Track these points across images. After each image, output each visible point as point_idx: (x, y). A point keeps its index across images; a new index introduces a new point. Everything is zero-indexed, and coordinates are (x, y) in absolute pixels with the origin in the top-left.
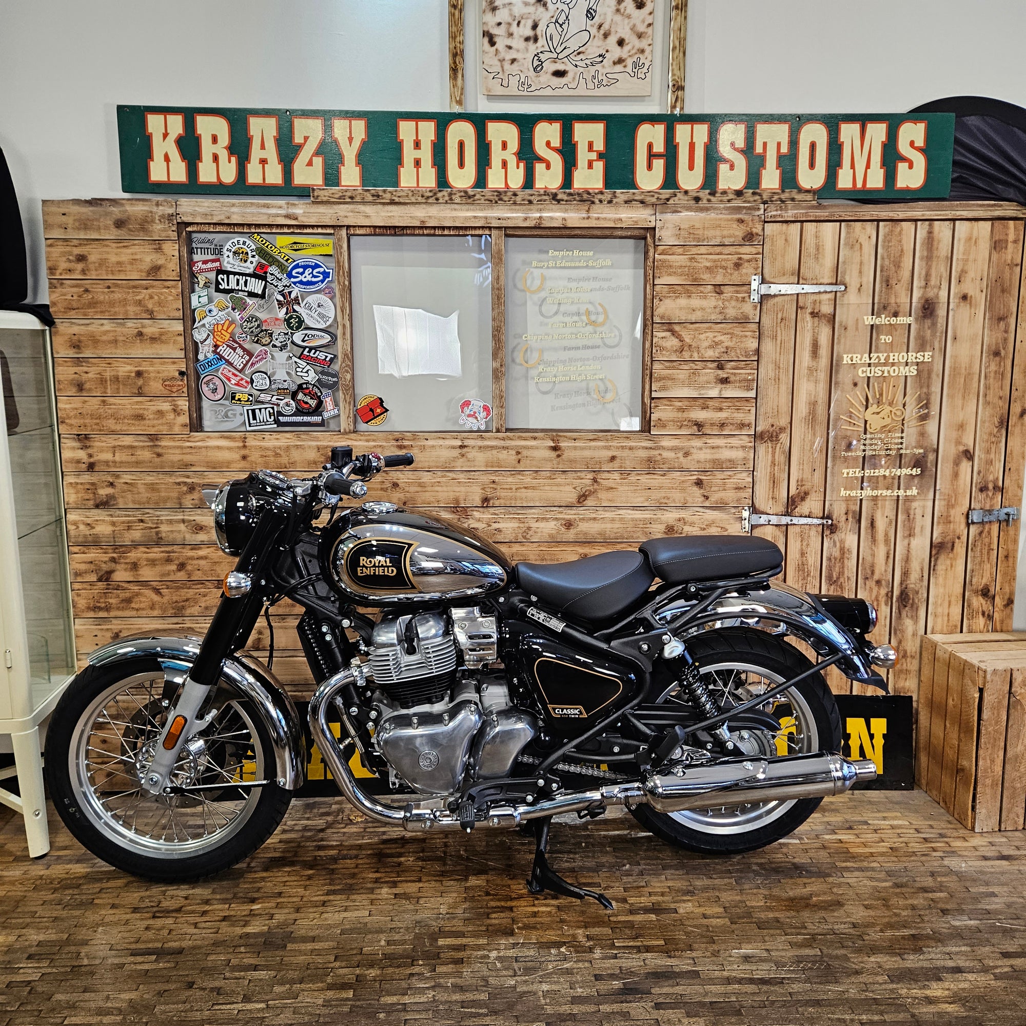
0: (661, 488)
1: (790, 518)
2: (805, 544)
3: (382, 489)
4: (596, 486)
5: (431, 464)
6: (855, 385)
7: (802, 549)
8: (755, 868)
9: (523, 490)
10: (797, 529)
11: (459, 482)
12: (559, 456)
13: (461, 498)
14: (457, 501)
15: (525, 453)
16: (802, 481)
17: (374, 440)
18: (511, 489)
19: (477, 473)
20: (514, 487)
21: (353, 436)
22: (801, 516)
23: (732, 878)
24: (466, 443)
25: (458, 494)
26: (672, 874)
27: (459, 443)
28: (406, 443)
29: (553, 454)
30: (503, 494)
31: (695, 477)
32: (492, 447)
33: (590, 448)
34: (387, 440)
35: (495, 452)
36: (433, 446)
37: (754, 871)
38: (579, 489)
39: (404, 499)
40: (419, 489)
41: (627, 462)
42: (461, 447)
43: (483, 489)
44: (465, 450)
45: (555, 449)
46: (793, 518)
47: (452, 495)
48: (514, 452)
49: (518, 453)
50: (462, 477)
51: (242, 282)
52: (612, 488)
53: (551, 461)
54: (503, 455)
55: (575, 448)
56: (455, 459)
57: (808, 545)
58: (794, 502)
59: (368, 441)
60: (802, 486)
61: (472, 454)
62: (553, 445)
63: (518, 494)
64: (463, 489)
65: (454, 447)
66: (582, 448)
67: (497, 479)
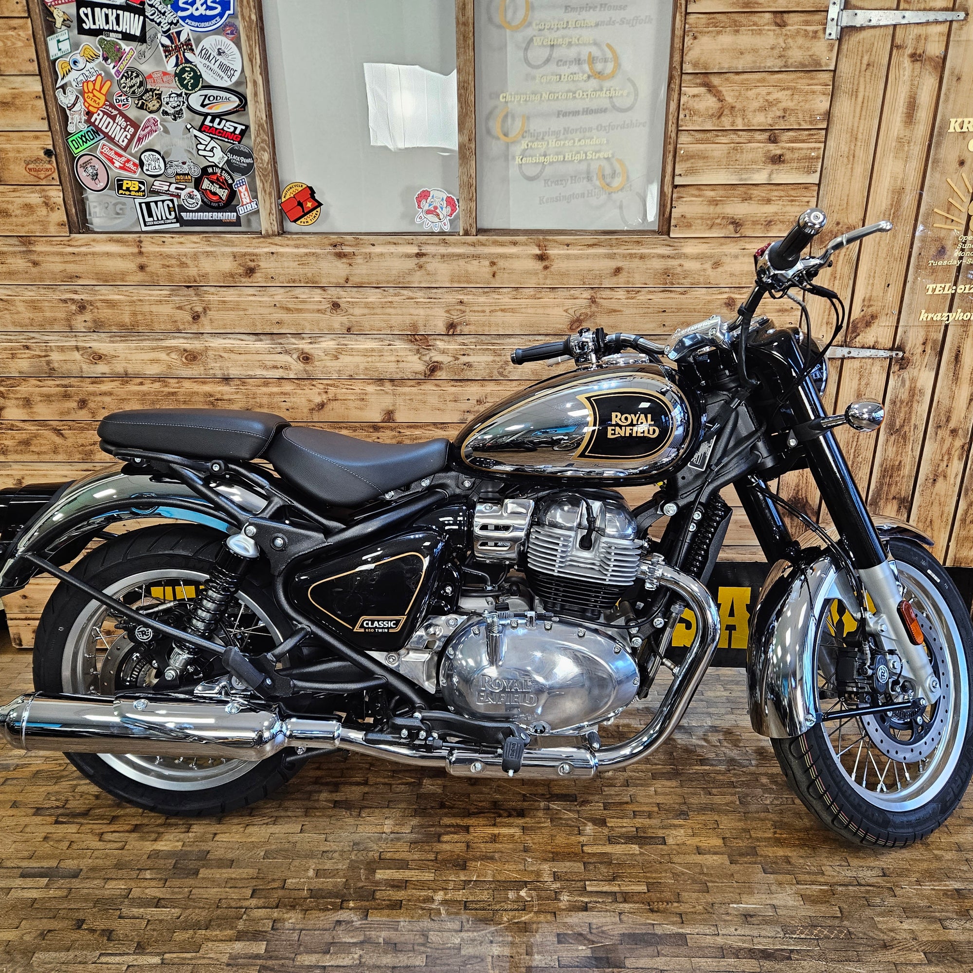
0: (679, 310)
1: (848, 349)
2: (863, 383)
3: (319, 311)
4: (594, 308)
5: (381, 278)
6: (962, 163)
7: (859, 390)
8: (764, 780)
9: (499, 313)
10: (856, 364)
11: (417, 303)
12: (546, 268)
13: (421, 323)
14: (414, 326)
15: (501, 263)
16: (870, 300)
17: (305, 246)
18: (484, 311)
19: (440, 291)
20: (487, 309)
21: (277, 239)
22: (863, 347)
23: (734, 794)
24: (426, 249)
25: (416, 318)
26: (664, 786)
27: (415, 250)
28: (347, 250)
29: (539, 265)
30: (472, 318)
31: (725, 296)
32: (460, 256)
33: (588, 257)
34: (321, 246)
35: (462, 262)
36: (382, 254)
37: (763, 785)
38: (571, 311)
39: (348, 325)
40: (366, 311)
41: (636, 275)
42: (419, 255)
43: (448, 312)
44: (423, 259)
45: (541, 258)
46: (852, 350)
47: (408, 320)
48: (487, 263)
49: (493, 264)
50: (420, 295)
51: (112, 18)
52: (615, 311)
53: (537, 274)
54: (473, 267)
55: (568, 257)
56: (410, 272)
57: (867, 384)
58: (855, 328)
59: (297, 246)
60: (868, 307)
61: (433, 265)
62: (538, 252)
63: (493, 319)
64: (421, 312)
65: (408, 256)
66: (577, 257)
67: (465, 298)
